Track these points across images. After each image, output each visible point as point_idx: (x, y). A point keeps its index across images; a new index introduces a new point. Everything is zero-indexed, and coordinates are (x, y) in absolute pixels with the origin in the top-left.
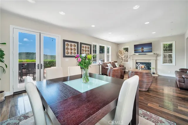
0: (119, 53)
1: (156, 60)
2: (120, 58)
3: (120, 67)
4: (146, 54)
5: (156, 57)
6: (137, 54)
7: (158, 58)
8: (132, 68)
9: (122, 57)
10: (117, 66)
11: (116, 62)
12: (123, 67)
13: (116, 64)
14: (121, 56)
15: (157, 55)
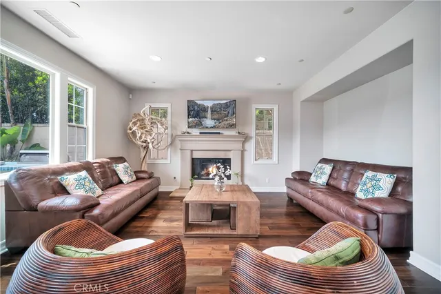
0: (135, 124)
1: (243, 152)
2: (139, 143)
3: (138, 179)
4: (219, 133)
5: (244, 143)
6: (195, 132)
7: (247, 146)
8: (179, 178)
9: (145, 141)
10: (125, 179)
11: (120, 160)
12: (150, 178)
13: (120, 168)
14: (141, 137)
15: (246, 138)
